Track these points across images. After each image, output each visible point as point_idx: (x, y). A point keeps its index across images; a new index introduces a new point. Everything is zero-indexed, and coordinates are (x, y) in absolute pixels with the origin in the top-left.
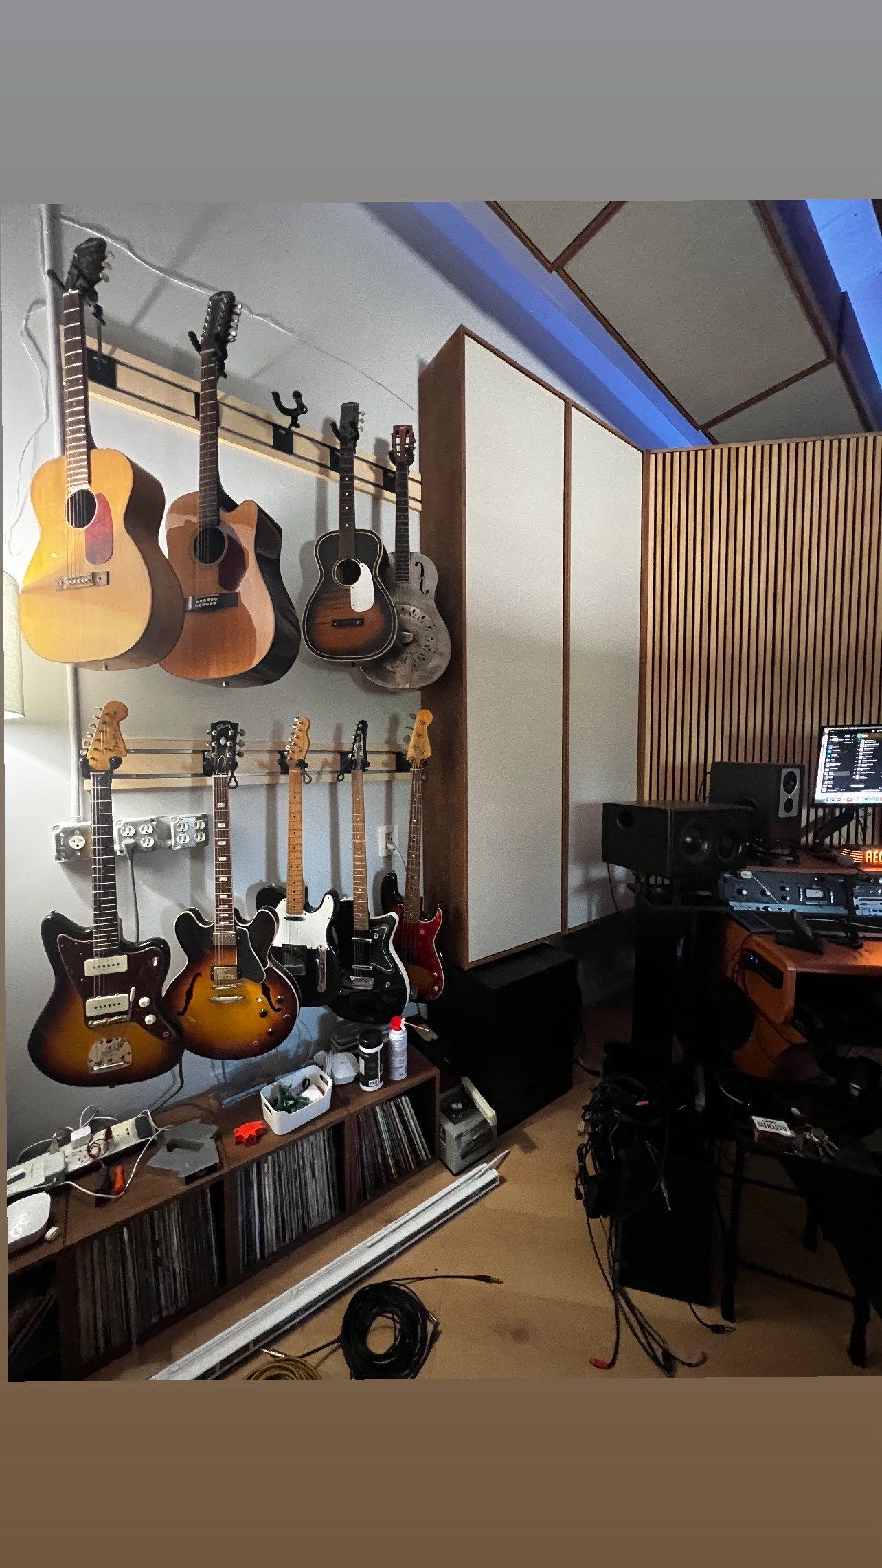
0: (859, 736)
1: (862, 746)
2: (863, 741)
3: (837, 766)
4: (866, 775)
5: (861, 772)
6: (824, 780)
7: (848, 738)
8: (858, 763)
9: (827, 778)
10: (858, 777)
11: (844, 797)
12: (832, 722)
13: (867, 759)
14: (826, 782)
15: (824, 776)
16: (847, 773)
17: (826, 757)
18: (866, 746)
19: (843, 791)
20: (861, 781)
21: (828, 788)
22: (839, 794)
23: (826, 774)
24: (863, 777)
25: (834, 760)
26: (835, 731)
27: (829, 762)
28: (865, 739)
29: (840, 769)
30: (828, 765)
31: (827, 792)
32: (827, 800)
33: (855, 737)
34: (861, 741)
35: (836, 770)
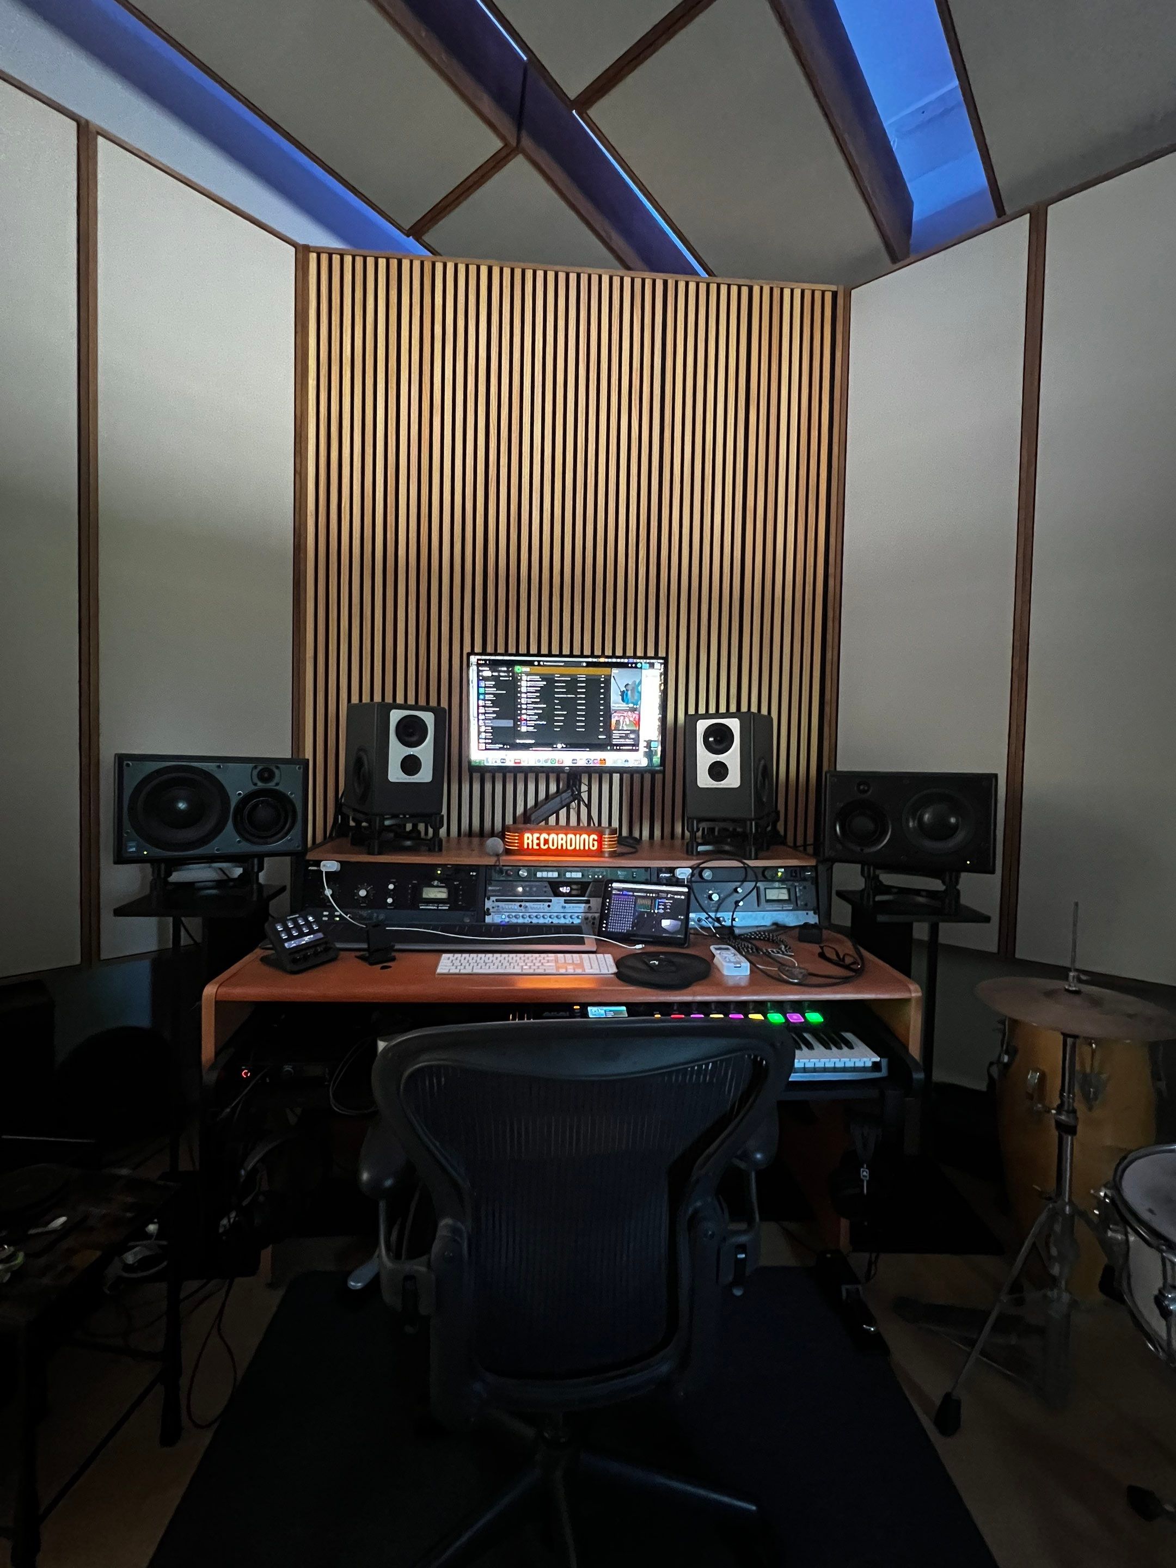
0: (518, 669)
1: (524, 684)
2: (524, 678)
3: (494, 712)
4: (535, 726)
5: (528, 721)
6: (479, 733)
7: (504, 672)
8: (521, 709)
9: (483, 729)
10: (524, 729)
11: (510, 758)
12: (478, 649)
13: (533, 703)
14: (483, 735)
15: (479, 726)
16: (509, 723)
17: (478, 699)
18: (529, 684)
19: (507, 749)
20: (528, 735)
21: (486, 743)
22: (502, 754)
23: (481, 722)
24: (531, 729)
25: (489, 703)
26: (485, 660)
27: (484, 706)
28: (528, 674)
29: (499, 716)
30: (482, 710)
31: (486, 749)
32: (488, 762)
33: (513, 671)
34: (521, 677)
35: (494, 718)
